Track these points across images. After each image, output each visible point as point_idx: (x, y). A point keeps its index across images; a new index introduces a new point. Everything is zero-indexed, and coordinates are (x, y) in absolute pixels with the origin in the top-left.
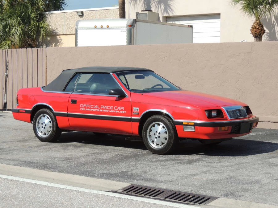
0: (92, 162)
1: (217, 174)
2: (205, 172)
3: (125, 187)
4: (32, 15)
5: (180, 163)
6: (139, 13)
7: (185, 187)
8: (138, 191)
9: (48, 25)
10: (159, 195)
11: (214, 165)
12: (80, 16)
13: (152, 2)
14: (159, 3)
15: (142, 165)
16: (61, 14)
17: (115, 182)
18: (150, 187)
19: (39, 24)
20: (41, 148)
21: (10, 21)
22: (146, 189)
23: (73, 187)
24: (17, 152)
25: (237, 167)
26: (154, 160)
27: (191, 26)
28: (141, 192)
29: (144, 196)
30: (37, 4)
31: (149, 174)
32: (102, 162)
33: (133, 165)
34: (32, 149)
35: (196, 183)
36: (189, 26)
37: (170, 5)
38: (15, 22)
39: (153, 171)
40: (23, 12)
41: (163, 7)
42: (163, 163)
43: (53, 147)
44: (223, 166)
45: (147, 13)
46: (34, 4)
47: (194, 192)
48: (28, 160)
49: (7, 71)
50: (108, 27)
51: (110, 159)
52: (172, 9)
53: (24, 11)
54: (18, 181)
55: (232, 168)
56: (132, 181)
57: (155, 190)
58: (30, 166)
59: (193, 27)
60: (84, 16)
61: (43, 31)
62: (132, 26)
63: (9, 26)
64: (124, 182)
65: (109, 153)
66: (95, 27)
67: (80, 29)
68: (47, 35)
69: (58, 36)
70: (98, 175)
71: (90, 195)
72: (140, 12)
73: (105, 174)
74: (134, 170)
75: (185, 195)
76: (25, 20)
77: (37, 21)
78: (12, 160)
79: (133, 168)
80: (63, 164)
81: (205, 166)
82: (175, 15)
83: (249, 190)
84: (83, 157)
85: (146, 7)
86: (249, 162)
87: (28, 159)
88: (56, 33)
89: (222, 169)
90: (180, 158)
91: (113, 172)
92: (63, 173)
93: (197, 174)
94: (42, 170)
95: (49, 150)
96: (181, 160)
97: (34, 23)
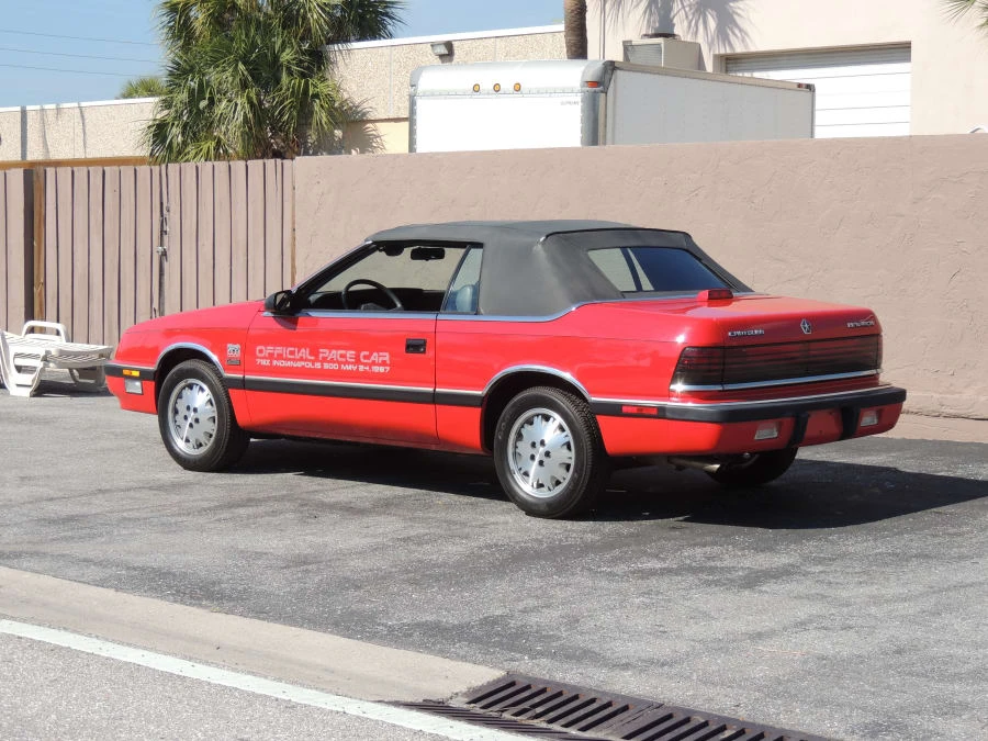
0: (387, 576)
1: (851, 633)
2: (802, 623)
3: (480, 684)
4: (284, 54)
5: (717, 583)
6: (633, 43)
7: (711, 692)
8: (526, 705)
9: (337, 89)
10: (605, 724)
11: (845, 594)
12: (441, 56)
13: (676, 6)
14: (700, 10)
15: (570, 590)
16: (380, 50)
17: (448, 664)
18: (574, 687)
19: (307, 84)
20: (225, 514)
21: (213, 76)
22: (560, 694)
23: (275, 683)
24: (131, 531)
25: (929, 603)
26: (621, 568)
27: (810, 87)
28: (539, 710)
29: (544, 725)
30: (304, 18)
31: (585, 628)
32: (422, 576)
33: (536, 589)
34: (190, 518)
35: (760, 672)
36: (800, 85)
37: (736, 17)
38: (230, 79)
39: (606, 618)
40: (254, 45)
41: (712, 24)
42: (653, 581)
43: (267, 514)
44: (876, 600)
45: (659, 44)
46: (292, 19)
47: (742, 714)
48: (155, 565)
49: (166, 237)
50: (518, 88)
51: (459, 565)
52: (741, 30)
53: (259, 42)
54: (78, 653)
55: (910, 609)
56: (512, 660)
57: (593, 701)
58: (151, 589)
59: (814, 91)
60: (456, 57)
61: (322, 106)
62: (601, 83)
63: (210, 93)
64: (483, 663)
65: (461, 537)
66: (476, 89)
67: (425, 95)
68: (335, 123)
69: (368, 125)
70: (391, 629)
71: (325, 724)
72: (637, 40)
73: (419, 625)
74: (535, 609)
75: (705, 724)
76: (263, 72)
77: (303, 75)
78: (99, 564)
79: (531, 602)
80: (276, 583)
81: (808, 597)
82: (753, 49)
83: (965, 706)
84: (361, 553)
85: (654, 22)
86: (981, 584)
87: (158, 560)
88: (364, 114)
89: (873, 610)
90: (718, 564)
91: (450, 619)
92: (263, 619)
93: (771, 634)
94: (190, 604)
95: (247, 526)
96: (722, 568)
97: (290, 83)
